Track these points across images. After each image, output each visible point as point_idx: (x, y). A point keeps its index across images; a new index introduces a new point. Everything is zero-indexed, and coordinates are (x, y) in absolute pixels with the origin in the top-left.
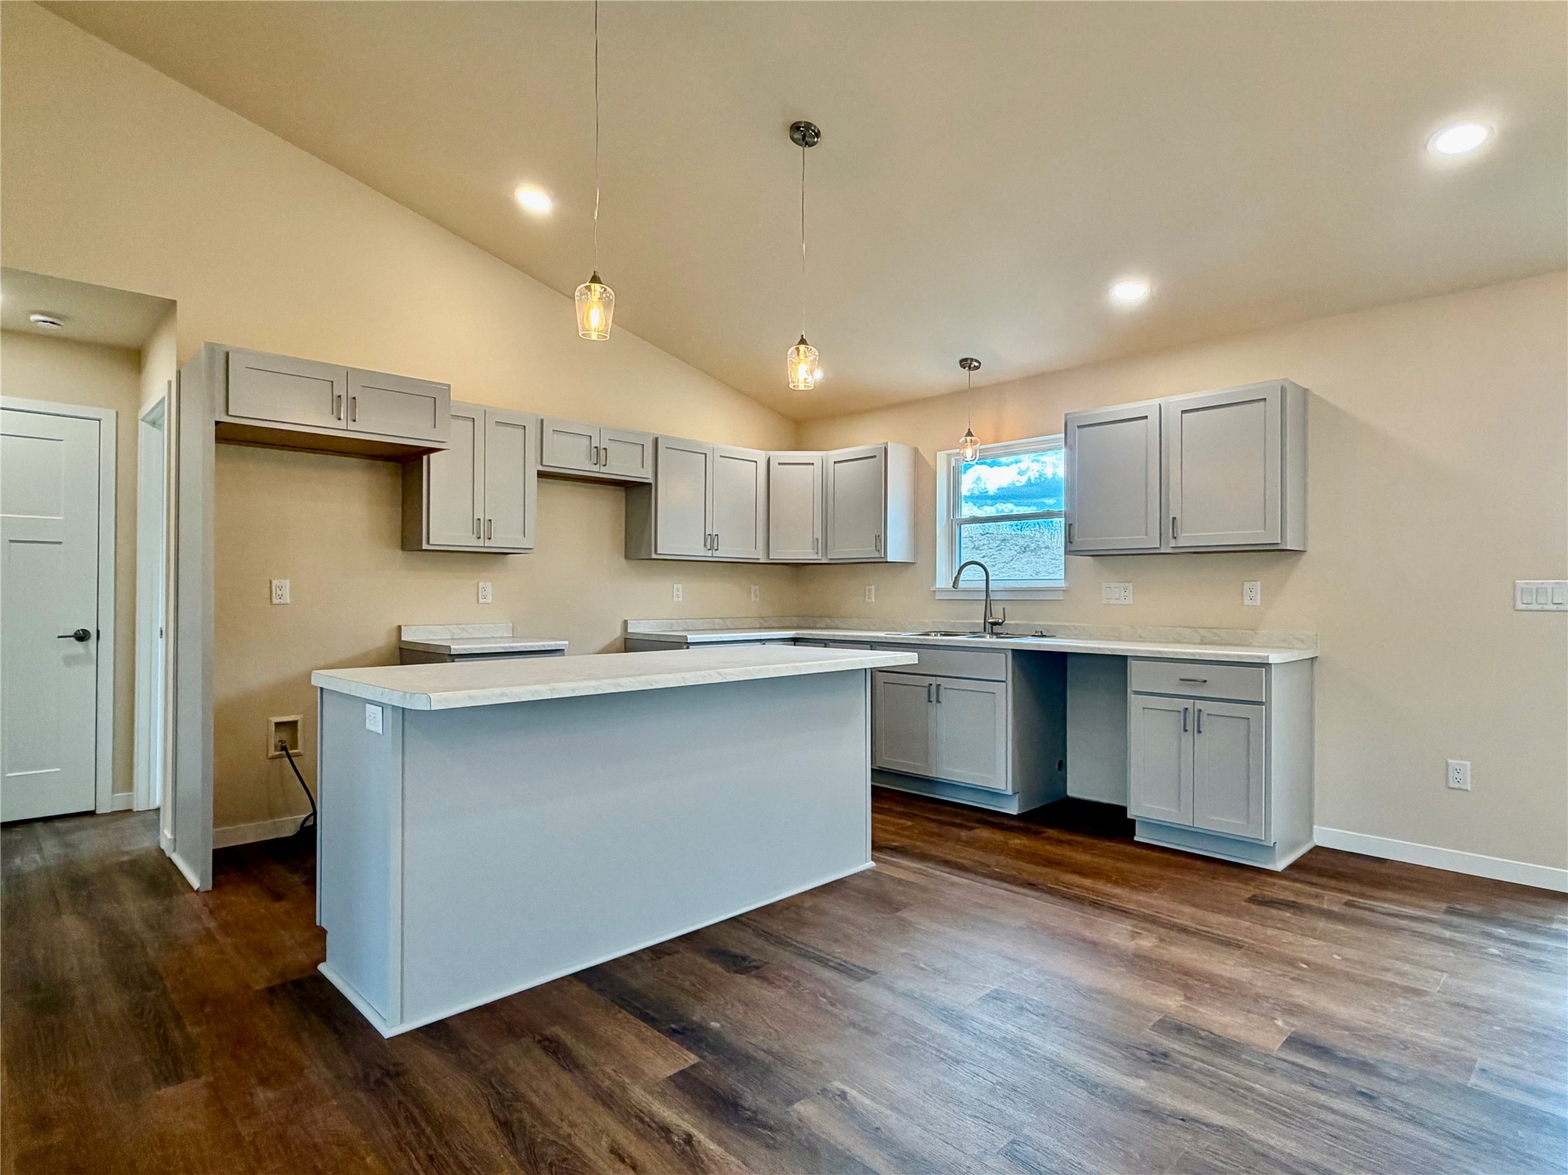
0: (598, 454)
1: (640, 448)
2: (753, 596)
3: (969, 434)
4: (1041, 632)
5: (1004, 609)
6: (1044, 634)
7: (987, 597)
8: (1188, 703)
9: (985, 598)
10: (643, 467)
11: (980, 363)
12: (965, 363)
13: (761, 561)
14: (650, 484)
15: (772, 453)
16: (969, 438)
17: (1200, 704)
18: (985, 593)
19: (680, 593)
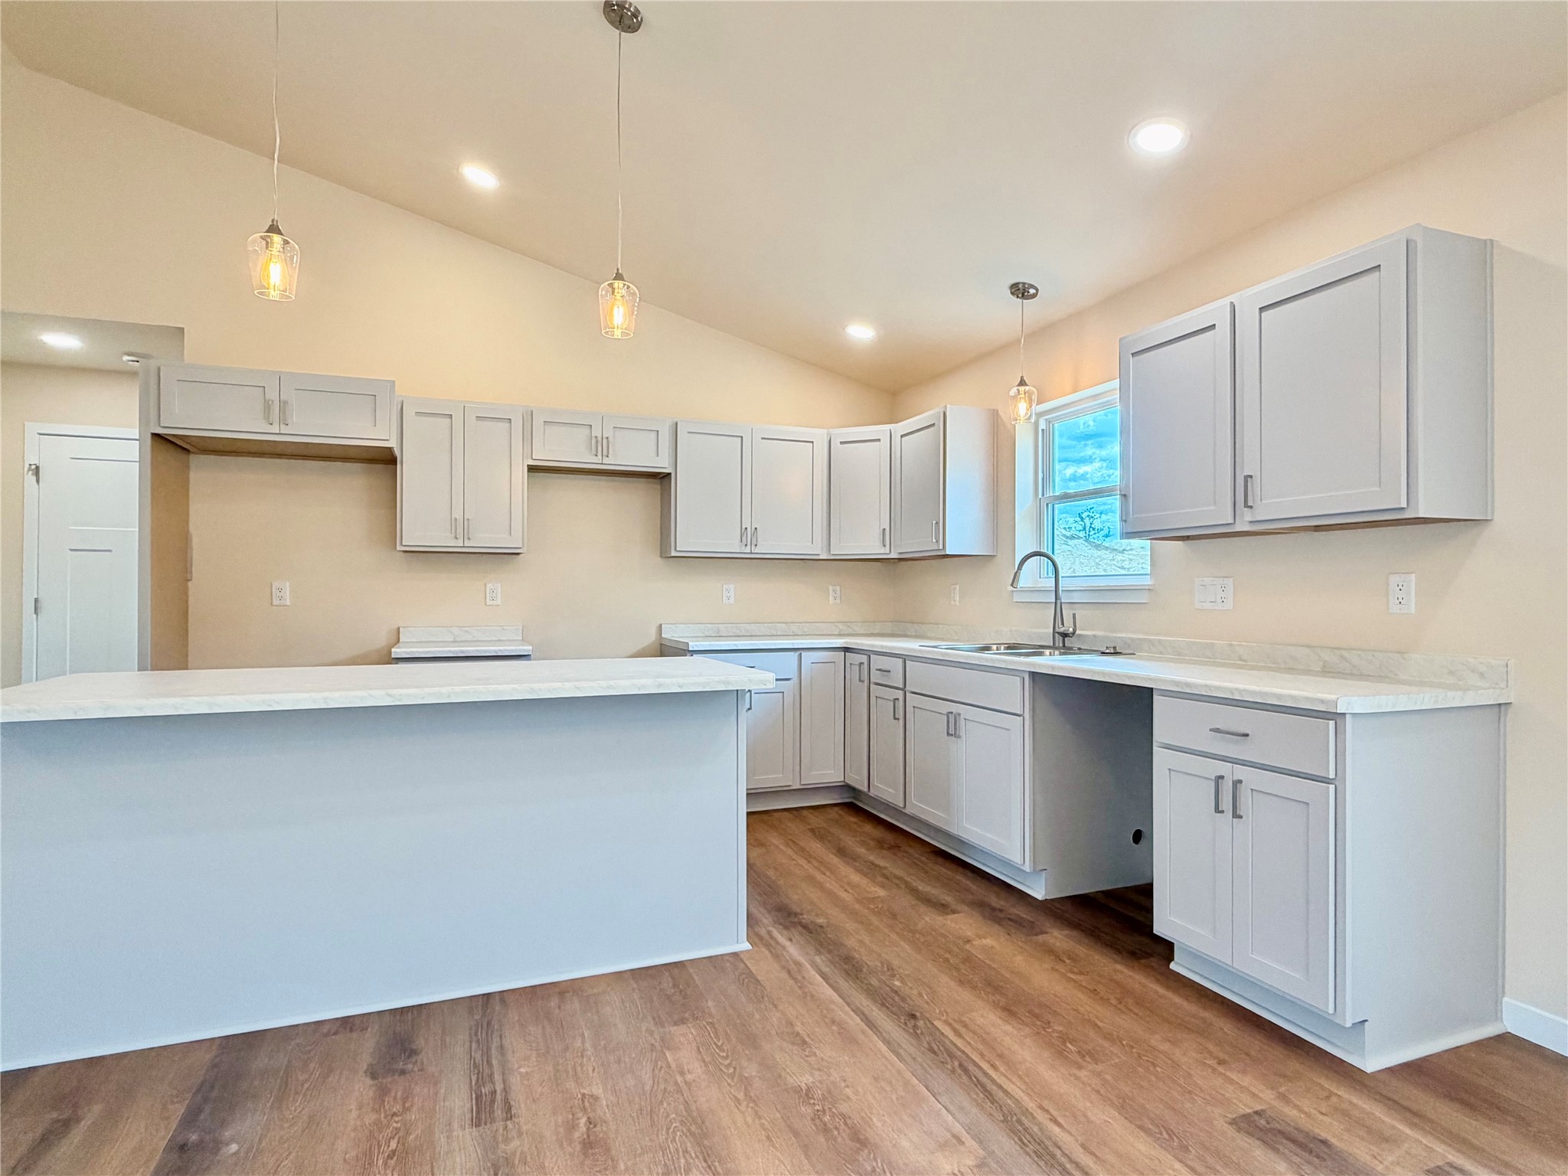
0: (600, 445)
1: (653, 435)
2: (831, 599)
3: (1022, 383)
4: (1115, 648)
5: (1074, 615)
6: (1118, 650)
7: (1056, 599)
8: (1224, 768)
9: (1054, 601)
10: (658, 456)
11: (1037, 290)
12: (1021, 291)
13: (821, 557)
14: (669, 474)
15: (834, 431)
16: (1022, 389)
17: (1241, 772)
18: (1054, 593)
19: (732, 594)
